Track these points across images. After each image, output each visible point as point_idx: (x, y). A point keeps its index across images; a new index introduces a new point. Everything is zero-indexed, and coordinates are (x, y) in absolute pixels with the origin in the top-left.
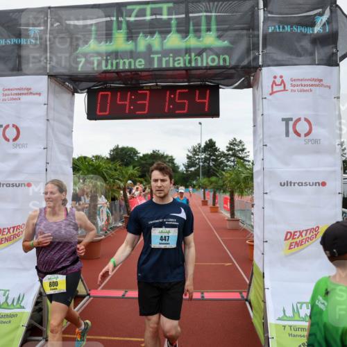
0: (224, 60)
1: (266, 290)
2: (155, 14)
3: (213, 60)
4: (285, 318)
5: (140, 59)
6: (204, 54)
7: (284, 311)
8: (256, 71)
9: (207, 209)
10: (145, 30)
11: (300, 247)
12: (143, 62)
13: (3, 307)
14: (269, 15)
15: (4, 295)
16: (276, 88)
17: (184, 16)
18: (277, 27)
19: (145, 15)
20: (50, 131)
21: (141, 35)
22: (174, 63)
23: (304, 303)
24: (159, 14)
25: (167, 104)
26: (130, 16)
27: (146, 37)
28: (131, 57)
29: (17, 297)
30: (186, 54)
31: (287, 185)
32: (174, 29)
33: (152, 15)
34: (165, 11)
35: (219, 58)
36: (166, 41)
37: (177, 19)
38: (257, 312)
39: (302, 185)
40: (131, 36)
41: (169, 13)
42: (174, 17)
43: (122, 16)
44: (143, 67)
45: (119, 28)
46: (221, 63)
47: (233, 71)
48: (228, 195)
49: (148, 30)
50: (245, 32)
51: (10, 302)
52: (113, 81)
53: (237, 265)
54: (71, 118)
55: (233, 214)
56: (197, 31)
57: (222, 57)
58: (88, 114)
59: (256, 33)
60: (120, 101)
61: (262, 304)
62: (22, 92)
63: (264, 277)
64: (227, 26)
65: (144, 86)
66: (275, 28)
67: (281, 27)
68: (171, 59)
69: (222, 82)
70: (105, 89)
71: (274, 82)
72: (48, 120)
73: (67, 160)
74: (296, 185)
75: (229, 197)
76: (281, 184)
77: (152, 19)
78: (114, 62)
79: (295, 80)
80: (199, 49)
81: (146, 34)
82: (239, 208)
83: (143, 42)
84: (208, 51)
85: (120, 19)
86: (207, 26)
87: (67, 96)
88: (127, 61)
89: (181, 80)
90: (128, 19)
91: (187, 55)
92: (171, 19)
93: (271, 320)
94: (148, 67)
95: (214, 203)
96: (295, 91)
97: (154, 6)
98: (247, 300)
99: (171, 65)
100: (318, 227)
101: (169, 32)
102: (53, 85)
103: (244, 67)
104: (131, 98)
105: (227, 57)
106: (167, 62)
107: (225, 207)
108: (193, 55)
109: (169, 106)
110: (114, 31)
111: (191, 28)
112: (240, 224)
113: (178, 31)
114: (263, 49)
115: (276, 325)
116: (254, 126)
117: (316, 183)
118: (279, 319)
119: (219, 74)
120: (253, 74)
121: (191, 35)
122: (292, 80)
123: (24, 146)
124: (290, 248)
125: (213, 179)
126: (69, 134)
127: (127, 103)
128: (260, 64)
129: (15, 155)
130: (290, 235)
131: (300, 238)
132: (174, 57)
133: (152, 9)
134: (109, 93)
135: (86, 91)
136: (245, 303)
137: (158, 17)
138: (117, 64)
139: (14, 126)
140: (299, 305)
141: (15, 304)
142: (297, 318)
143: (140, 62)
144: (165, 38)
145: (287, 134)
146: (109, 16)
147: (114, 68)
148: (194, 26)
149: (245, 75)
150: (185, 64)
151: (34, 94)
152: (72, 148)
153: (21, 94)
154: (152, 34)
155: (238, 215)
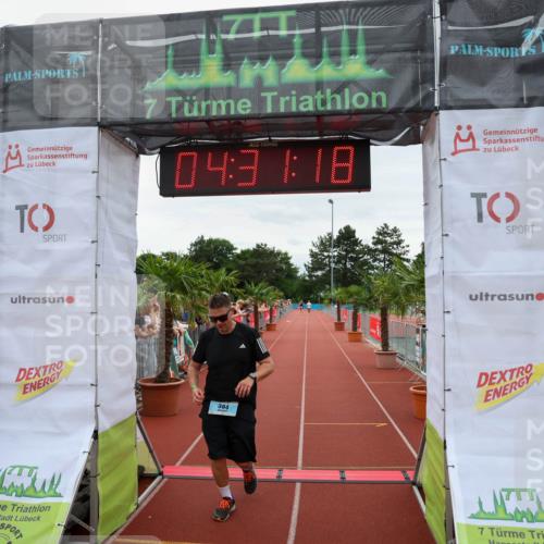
0: (379, 100)
1: (450, 469)
2: (267, 29)
3: (361, 100)
4: (482, 515)
5: (244, 100)
6: (347, 90)
7: (480, 503)
8: (429, 117)
9: (344, 336)
10: (251, 54)
11: (502, 398)
12: (249, 104)
13: (27, 493)
14: (450, 28)
15: (29, 476)
16: (461, 146)
17: (313, 30)
18: (463, 46)
19: (251, 31)
20: (102, 214)
21: (246, 61)
22: (298, 105)
23: (513, 490)
24: (272, 29)
25: (286, 169)
26: (228, 32)
27: (254, 64)
28: (229, 97)
29: (49, 479)
30: (317, 90)
31: (481, 299)
32: (297, 51)
33: (262, 29)
34: (283, 23)
35: (370, 96)
36: (284, 71)
37: (302, 35)
38: (433, 504)
39: (505, 299)
40: (229, 63)
41: (290, 27)
42: (297, 32)
43: (215, 32)
44: (248, 111)
45: (211, 51)
46: (374, 105)
47: (392, 117)
48: (377, 315)
49: (256, 54)
50: (409, 55)
51: (38, 486)
52: (200, 134)
53: (396, 427)
54: (134, 193)
55: (385, 345)
56: (335, 55)
57: (374, 95)
58: (160, 188)
59: (429, 55)
60: (212, 166)
61: (443, 491)
62: (58, 153)
63: (445, 447)
64: (381, 46)
65: (249, 143)
66: (460, 48)
67: (469, 46)
68: (294, 99)
69: (374, 134)
70: (189, 148)
71: (458, 136)
72: (98, 197)
73: (127, 260)
74: (496, 298)
75: (379, 318)
76: (471, 297)
77: (263, 37)
78: (204, 105)
79: (490, 133)
80: (338, 82)
81: (253, 60)
82: (395, 334)
83: (248, 73)
84: (352, 85)
85: (213, 37)
86: (350, 46)
87: (127, 159)
88: (223, 104)
89: (309, 132)
90: (224, 36)
91: (319, 93)
92: (293, 36)
93: (460, 518)
94: (256, 112)
95: (355, 327)
96: (490, 150)
97: (265, 15)
98: (414, 483)
99: (294, 109)
100: (531, 366)
101: (290, 57)
102: (107, 142)
103: (410, 111)
104: (229, 162)
105: (383, 95)
106: (288, 104)
107: (372, 334)
108: (328, 91)
109: (290, 174)
110: (203, 57)
111: (325, 50)
112: (398, 360)
113: (305, 56)
114: (441, 81)
115: (468, 526)
116: (426, 204)
117: (527, 296)
118: (473, 517)
119: (369, 122)
120: (423, 122)
121: (325, 60)
122: (485, 133)
123: (61, 238)
124: (486, 400)
125: (353, 288)
126: (131, 220)
127: (223, 169)
128: (436, 104)
129: (47, 252)
130: (486, 378)
131: (502, 383)
132: (298, 97)
133: (263, 21)
134: (195, 154)
135: (158, 150)
136: (412, 489)
137: (272, 32)
138: (208, 108)
139: (44, 206)
140: (504, 494)
141: (46, 490)
142: (501, 515)
143: (245, 103)
144: (282, 66)
145: (480, 217)
146: (194, 33)
147: (203, 114)
148: (329, 46)
149: (411, 124)
150: (316, 106)
151: (77, 156)
152: (136, 241)
153: (55, 156)
154: (263, 59)
155: (393, 346)
